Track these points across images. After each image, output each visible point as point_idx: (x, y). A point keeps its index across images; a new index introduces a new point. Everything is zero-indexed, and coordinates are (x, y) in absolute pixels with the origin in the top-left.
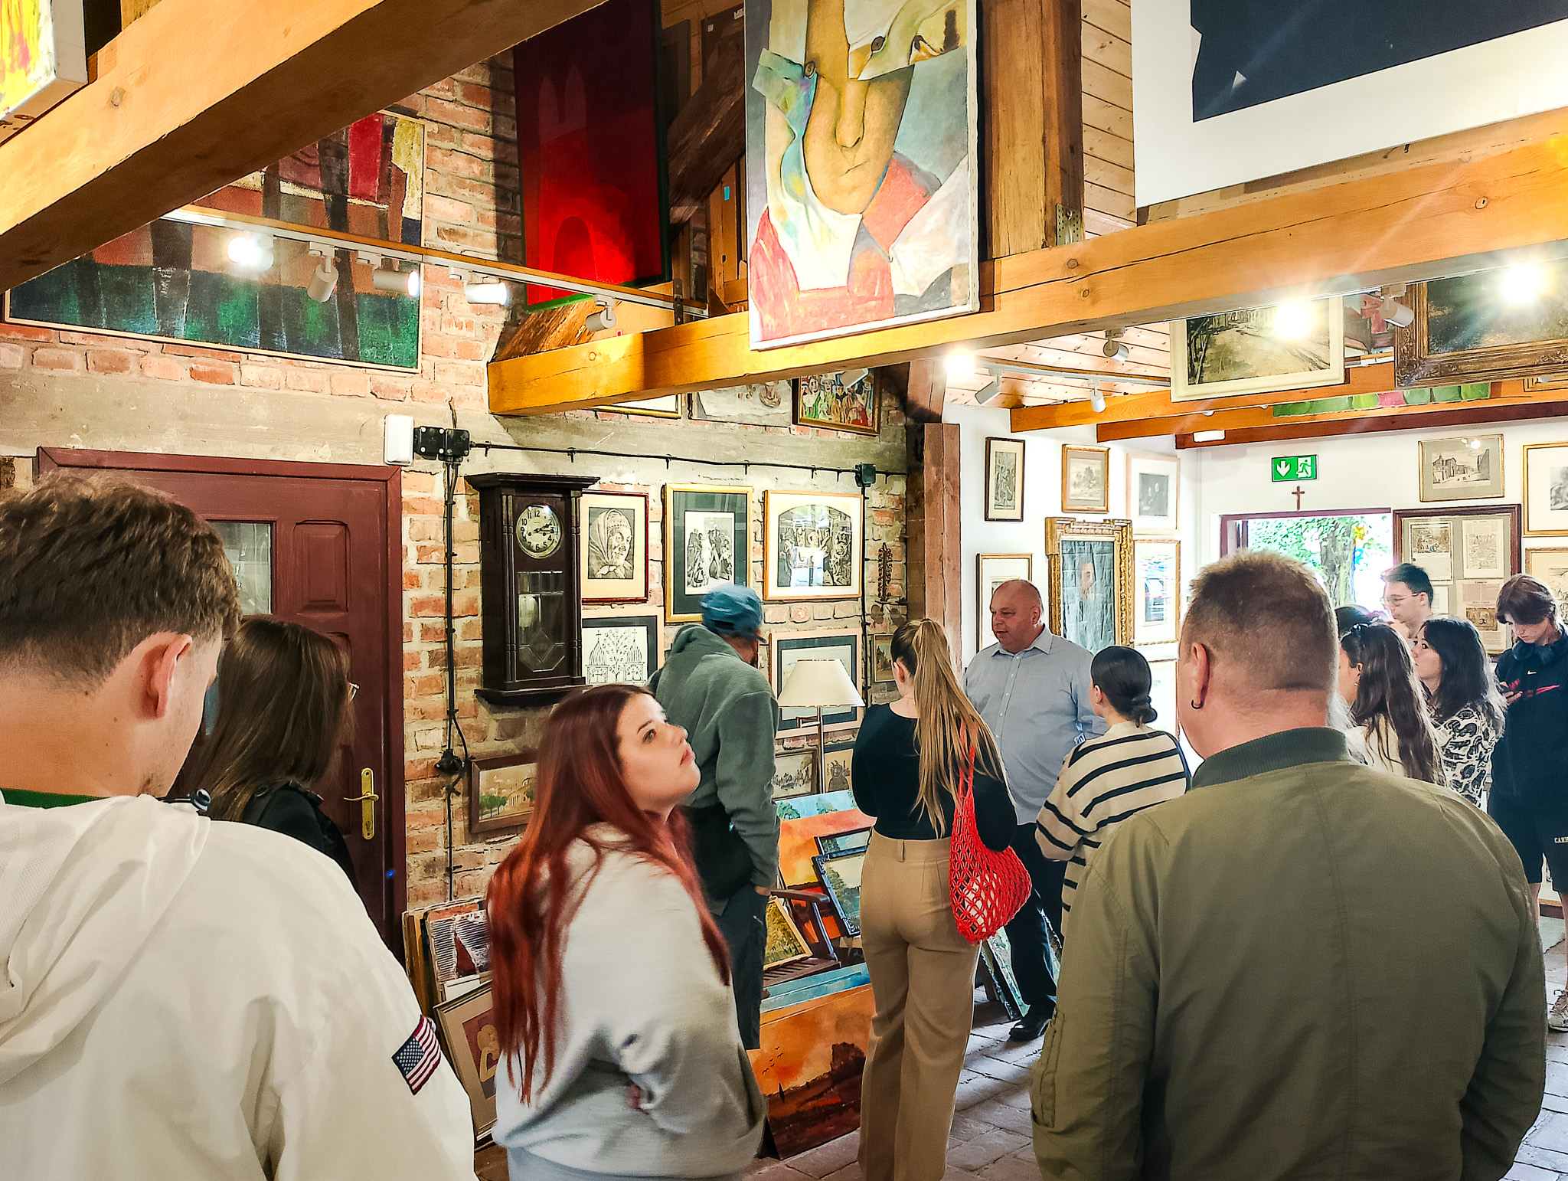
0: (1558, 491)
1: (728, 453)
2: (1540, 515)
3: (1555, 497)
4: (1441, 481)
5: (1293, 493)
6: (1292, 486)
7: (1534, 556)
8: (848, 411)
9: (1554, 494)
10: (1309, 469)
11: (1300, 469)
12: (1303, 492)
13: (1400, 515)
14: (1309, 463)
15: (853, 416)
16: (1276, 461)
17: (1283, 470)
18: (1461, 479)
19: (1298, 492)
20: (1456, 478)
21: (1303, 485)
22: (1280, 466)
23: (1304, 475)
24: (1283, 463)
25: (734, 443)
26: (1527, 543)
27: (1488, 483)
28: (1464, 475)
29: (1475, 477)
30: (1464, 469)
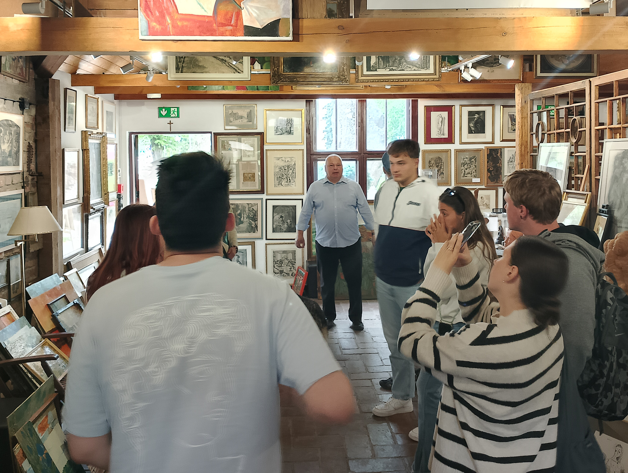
0: (277, 128)
2: (270, 137)
3: (276, 130)
4: (233, 121)
5: (168, 123)
6: (168, 120)
7: (268, 152)
9: (276, 129)
10: (176, 113)
11: (172, 113)
12: (172, 123)
13: (216, 134)
14: (176, 110)
16: (160, 109)
17: (164, 113)
18: (241, 121)
19: (170, 123)
20: (238, 121)
21: (173, 120)
22: (162, 111)
23: (174, 115)
24: (164, 110)
26: (266, 147)
27: (251, 123)
28: (241, 120)
29: (246, 120)
30: (242, 117)
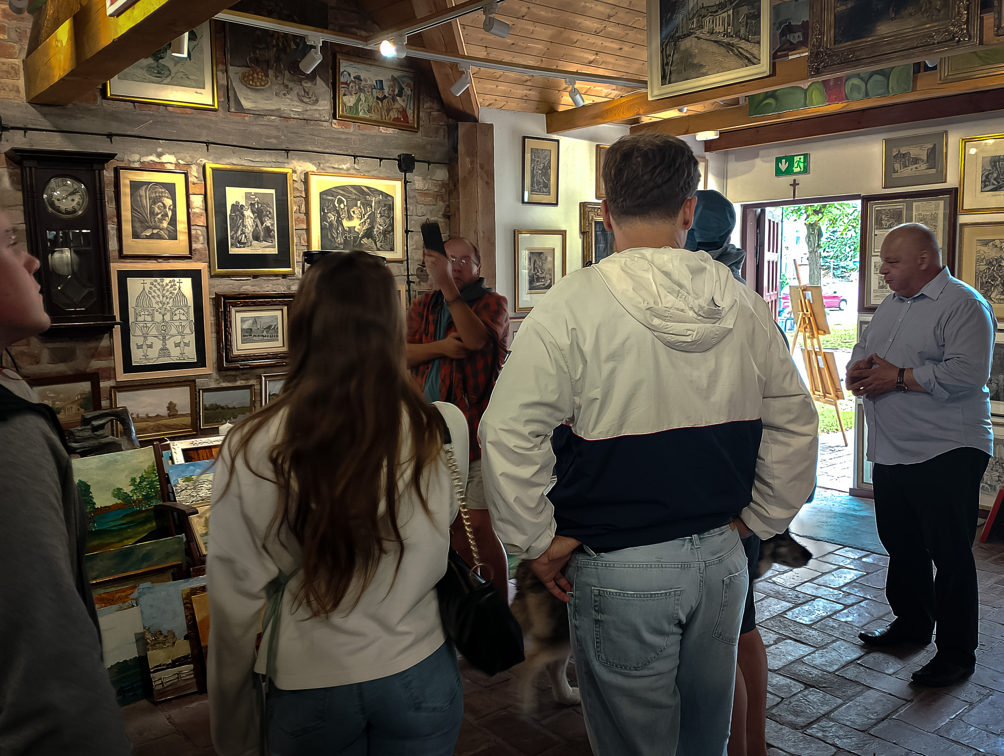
0: (987, 177)
1: (269, 141)
2: (972, 197)
3: (985, 181)
4: (899, 171)
5: (790, 185)
6: (790, 179)
7: (966, 230)
8: (389, 110)
9: (984, 178)
10: (802, 165)
11: (796, 165)
13: (867, 200)
14: (802, 160)
15: (394, 114)
16: (778, 160)
17: (783, 166)
18: (914, 168)
19: (794, 184)
20: (910, 168)
21: (798, 178)
22: (781, 164)
23: (798, 170)
24: (784, 161)
25: (274, 133)
26: (961, 220)
27: (933, 171)
28: (916, 166)
29: (924, 166)
30: (916, 161)
